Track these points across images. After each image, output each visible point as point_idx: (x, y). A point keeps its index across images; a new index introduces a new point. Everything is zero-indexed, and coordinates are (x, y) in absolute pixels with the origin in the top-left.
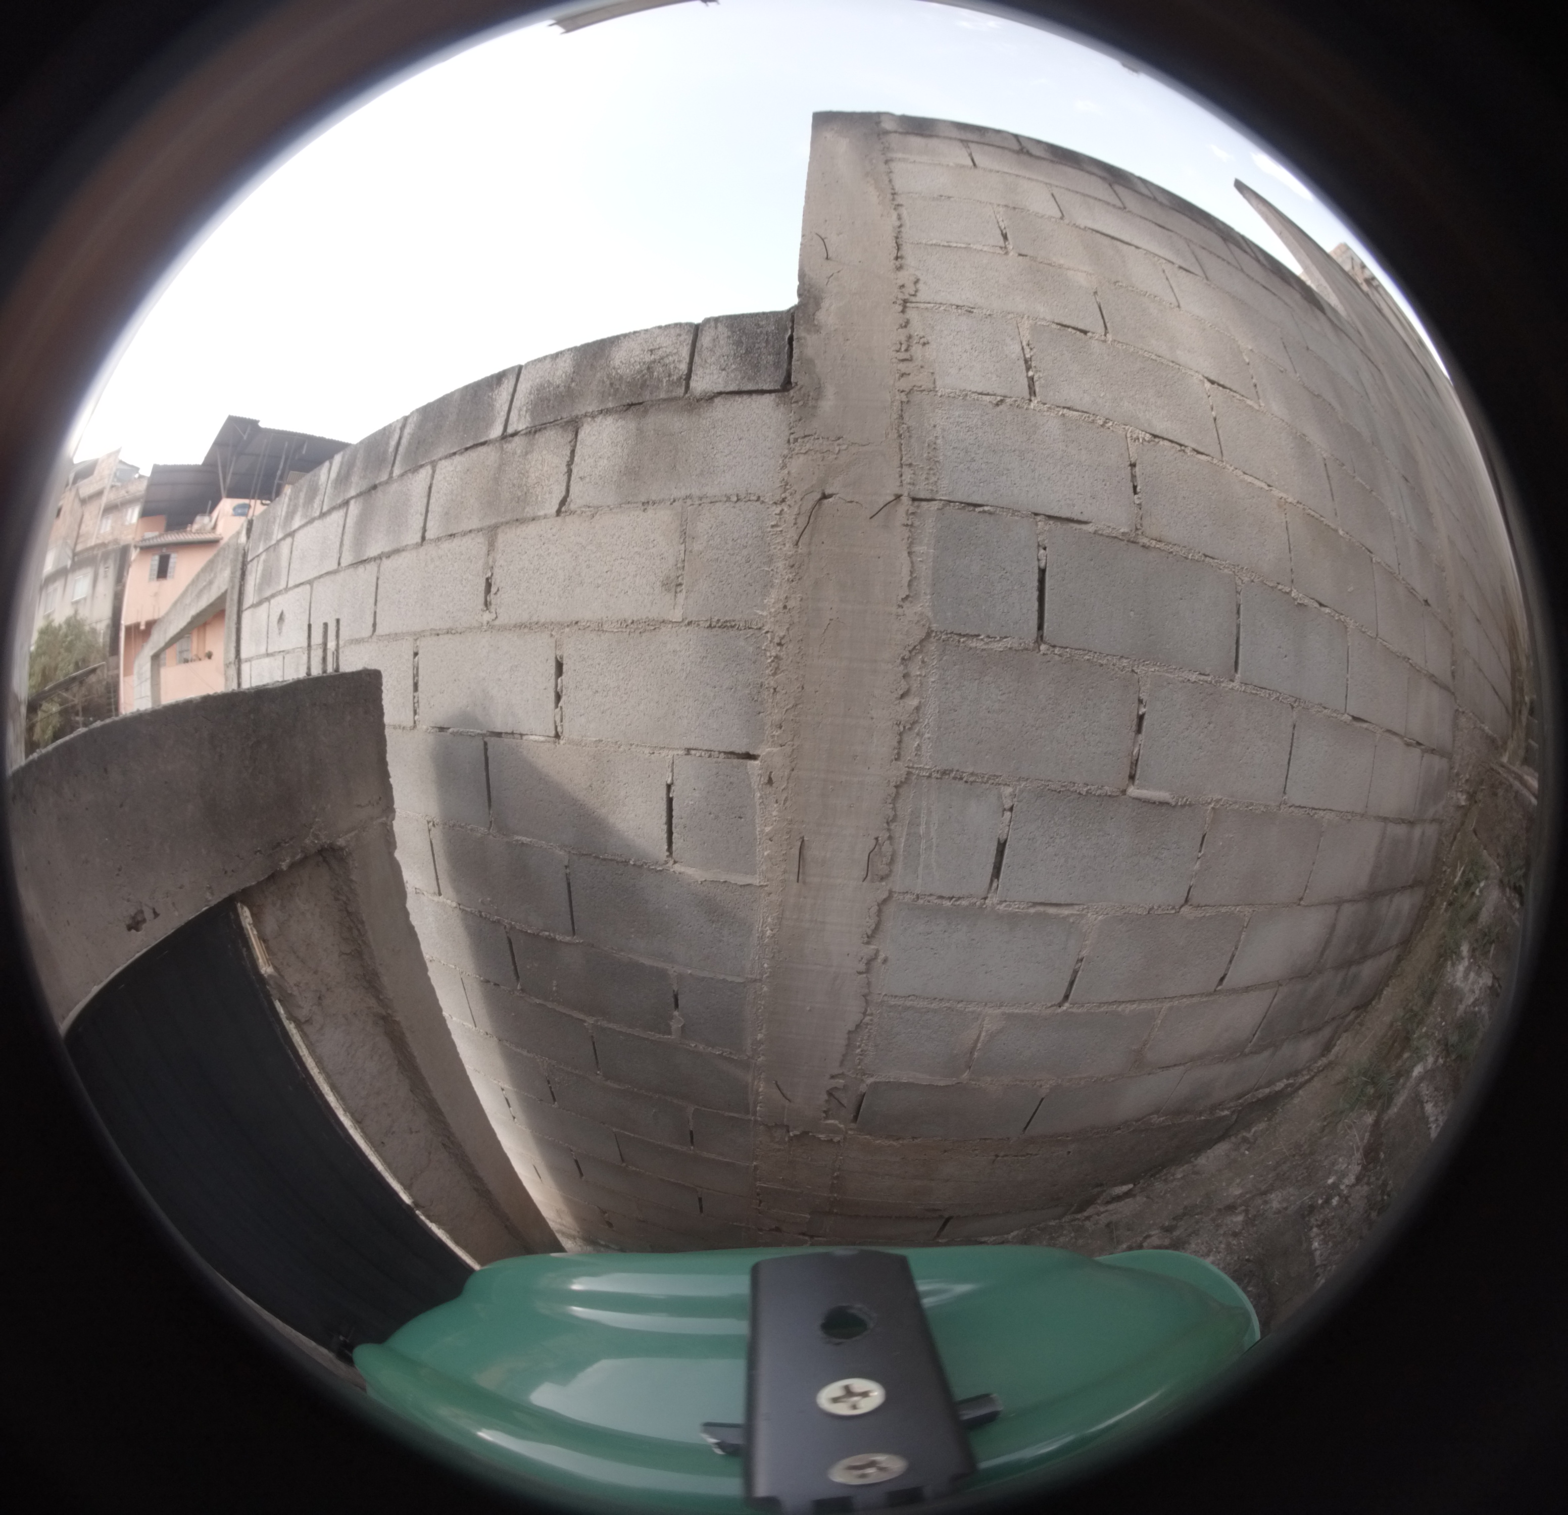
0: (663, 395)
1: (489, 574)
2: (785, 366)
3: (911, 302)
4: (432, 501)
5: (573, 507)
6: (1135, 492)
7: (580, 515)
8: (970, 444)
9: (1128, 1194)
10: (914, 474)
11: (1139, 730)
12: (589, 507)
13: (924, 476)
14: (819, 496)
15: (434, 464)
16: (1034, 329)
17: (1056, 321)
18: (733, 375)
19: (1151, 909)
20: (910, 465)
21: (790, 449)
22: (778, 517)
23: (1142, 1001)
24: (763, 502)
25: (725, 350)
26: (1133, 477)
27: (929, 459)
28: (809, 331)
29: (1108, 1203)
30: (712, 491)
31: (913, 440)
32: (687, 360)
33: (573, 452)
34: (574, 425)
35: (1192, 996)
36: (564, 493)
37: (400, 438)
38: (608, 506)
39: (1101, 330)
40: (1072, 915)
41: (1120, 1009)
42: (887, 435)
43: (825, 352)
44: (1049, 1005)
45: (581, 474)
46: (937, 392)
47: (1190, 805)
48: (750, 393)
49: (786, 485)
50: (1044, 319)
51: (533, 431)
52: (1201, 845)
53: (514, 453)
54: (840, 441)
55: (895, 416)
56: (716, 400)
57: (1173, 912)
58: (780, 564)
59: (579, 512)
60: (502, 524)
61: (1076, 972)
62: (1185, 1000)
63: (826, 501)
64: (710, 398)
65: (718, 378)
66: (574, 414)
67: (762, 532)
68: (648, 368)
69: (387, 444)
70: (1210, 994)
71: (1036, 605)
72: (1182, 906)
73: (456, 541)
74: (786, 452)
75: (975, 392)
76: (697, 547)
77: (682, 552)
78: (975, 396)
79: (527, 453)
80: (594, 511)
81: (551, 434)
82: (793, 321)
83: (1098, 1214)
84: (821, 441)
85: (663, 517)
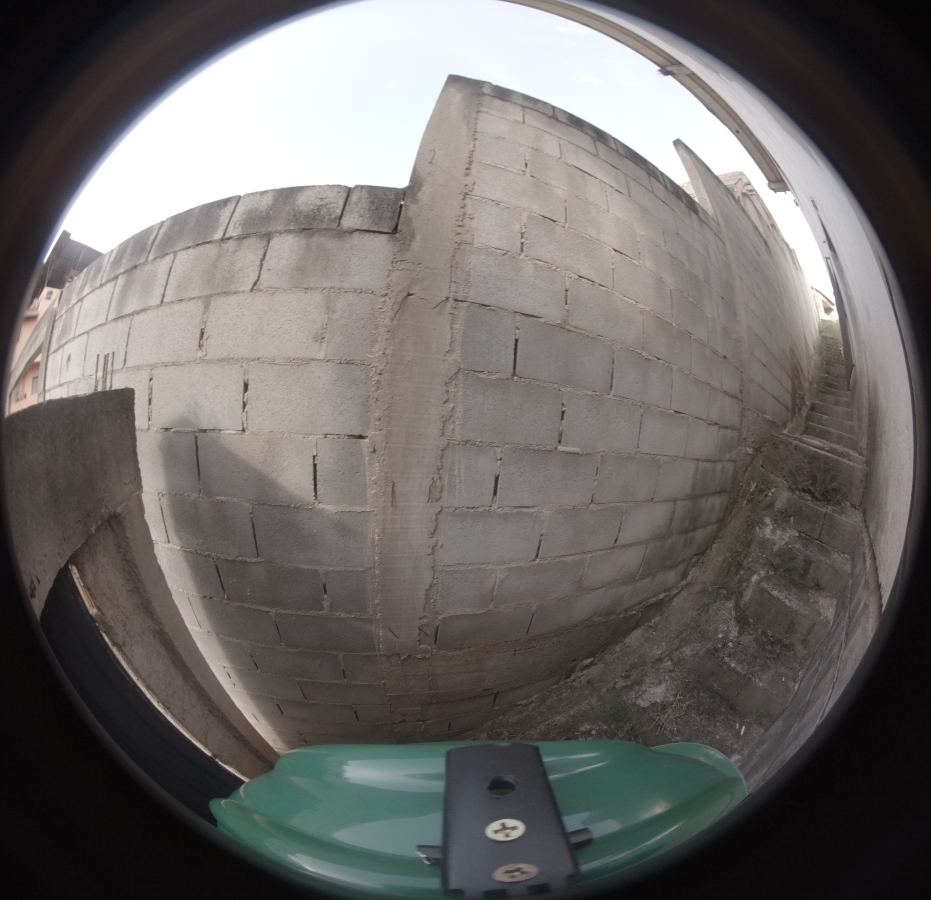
0: (324, 226)
1: (203, 327)
2: (396, 220)
3: (469, 195)
4: (171, 277)
5: (261, 287)
6: (566, 304)
7: (265, 292)
8: (487, 274)
9: (592, 664)
10: (457, 287)
11: (562, 418)
12: (272, 288)
13: (462, 289)
14: (405, 294)
15: (175, 253)
16: (529, 217)
17: (542, 214)
18: (366, 221)
19: (575, 506)
20: (455, 282)
21: (393, 267)
22: (383, 303)
23: (576, 554)
24: (375, 295)
25: (364, 206)
26: (566, 296)
27: (465, 280)
28: (413, 202)
29: (582, 670)
30: (346, 285)
31: (458, 269)
32: (341, 208)
33: (265, 253)
34: (266, 237)
35: (602, 550)
36: (256, 278)
37: (156, 236)
38: (284, 289)
39: (563, 221)
40: (535, 512)
41: (566, 559)
42: (445, 265)
43: (419, 215)
44: (529, 560)
45: (269, 268)
46: (474, 245)
47: (590, 454)
48: (374, 232)
49: (389, 286)
50: (535, 213)
51: (242, 238)
52: (597, 473)
53: (228, 251)
54: (420, 266)
55: (451, 255)
56: (355, 233)
57: (586, 507)
58: (384, 329)
59: (265, 291)
60: (215, 294)
61: (540, 542)
62: (598, 552)
63: (410, 297)
64: (353, 231)
65: (358, 221)
66: (268, 230)
67: (373, 311)
68: (317, 209)
70: (611, 549)
71: (513, 357)
72: (590, 504)
73: (183, 304)
74: (390, 268)
75: (493, 248)
76: (335, 317)
77: (326, 319)
78: (493, 249)
79: (236, 251)
80: (274, 291)
81: (251, 242)
82: (404, 195)
83: (579, 677)
84: (410, 264)
85: (317, 297)
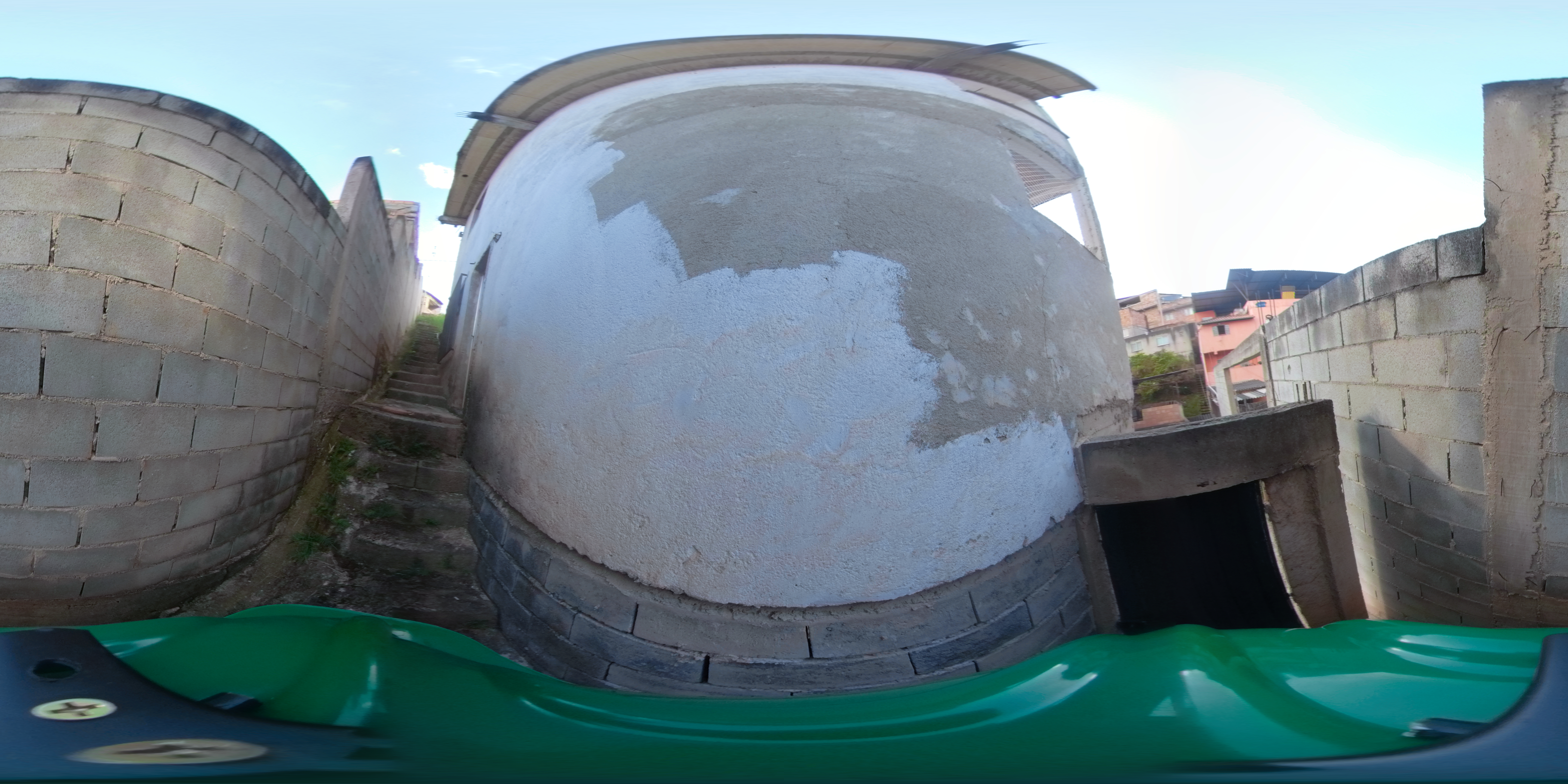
0: (1427, 281)
1: (1372, 363)
2: (1482, 260)
3: (1552, 212)
4: (1343, 329)
5: (1400, 335)
7: (1403, 339)
10: (1546, 314)
12: (1406, 336)
13: (1552, 315)
14: (1500, 329)
15: (1339, 312)
18: (1457, 267)
20: (1545, 310)
21: (1488, 306)
22: (1484, 340)
24: (1477, 333)
25: (1452, 254)
27: (1554, 306)
28: (1492, 238)
30: (1455, 328)
31: (1546, 296)
32: (1435, 261)
33: (1395, 310)
34: (1392, 297)
36: (1395, 329)
37: (1321, 299)
38: (1414, 335)
42: (1533, 294)
43: (1501, 250)
45: (1401, 319)
46: (1561, 266)
48: (1467, 276)
49: (1487, 324)
51: (1377, 299)
53: (1371, 310)
54: (1510, 300)
55: (1539, 282)
56: (1452, 282)
58: (1487, 363)
60: (1373, 341)
63: (1505, 332)
64: (1449, 280)
65: (1451, 270)
66: (1392, 291)
67: (1478, 347)
68: (1418, 267)
69: (1316, 301)
73: (1357, 347)
74: (1485, 307)
76: (1452, 355)
77: (1446, 357)
79: (1376, 310)
80: (1409, 338)
81: (1384, 302)
82: (1483, 232)
84: (1501, 300)
85: (1436, 341)
